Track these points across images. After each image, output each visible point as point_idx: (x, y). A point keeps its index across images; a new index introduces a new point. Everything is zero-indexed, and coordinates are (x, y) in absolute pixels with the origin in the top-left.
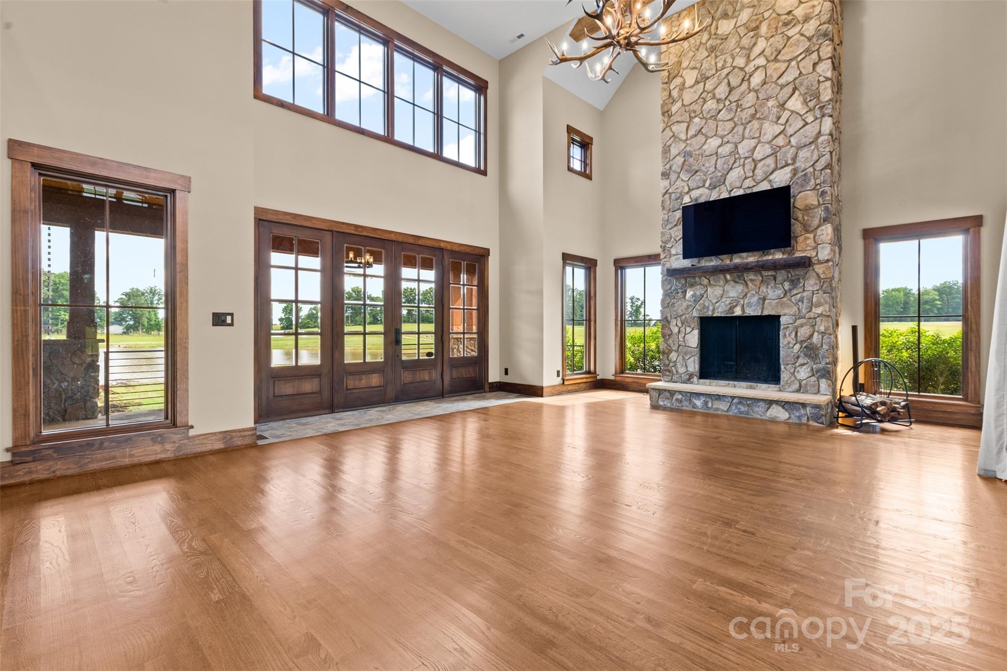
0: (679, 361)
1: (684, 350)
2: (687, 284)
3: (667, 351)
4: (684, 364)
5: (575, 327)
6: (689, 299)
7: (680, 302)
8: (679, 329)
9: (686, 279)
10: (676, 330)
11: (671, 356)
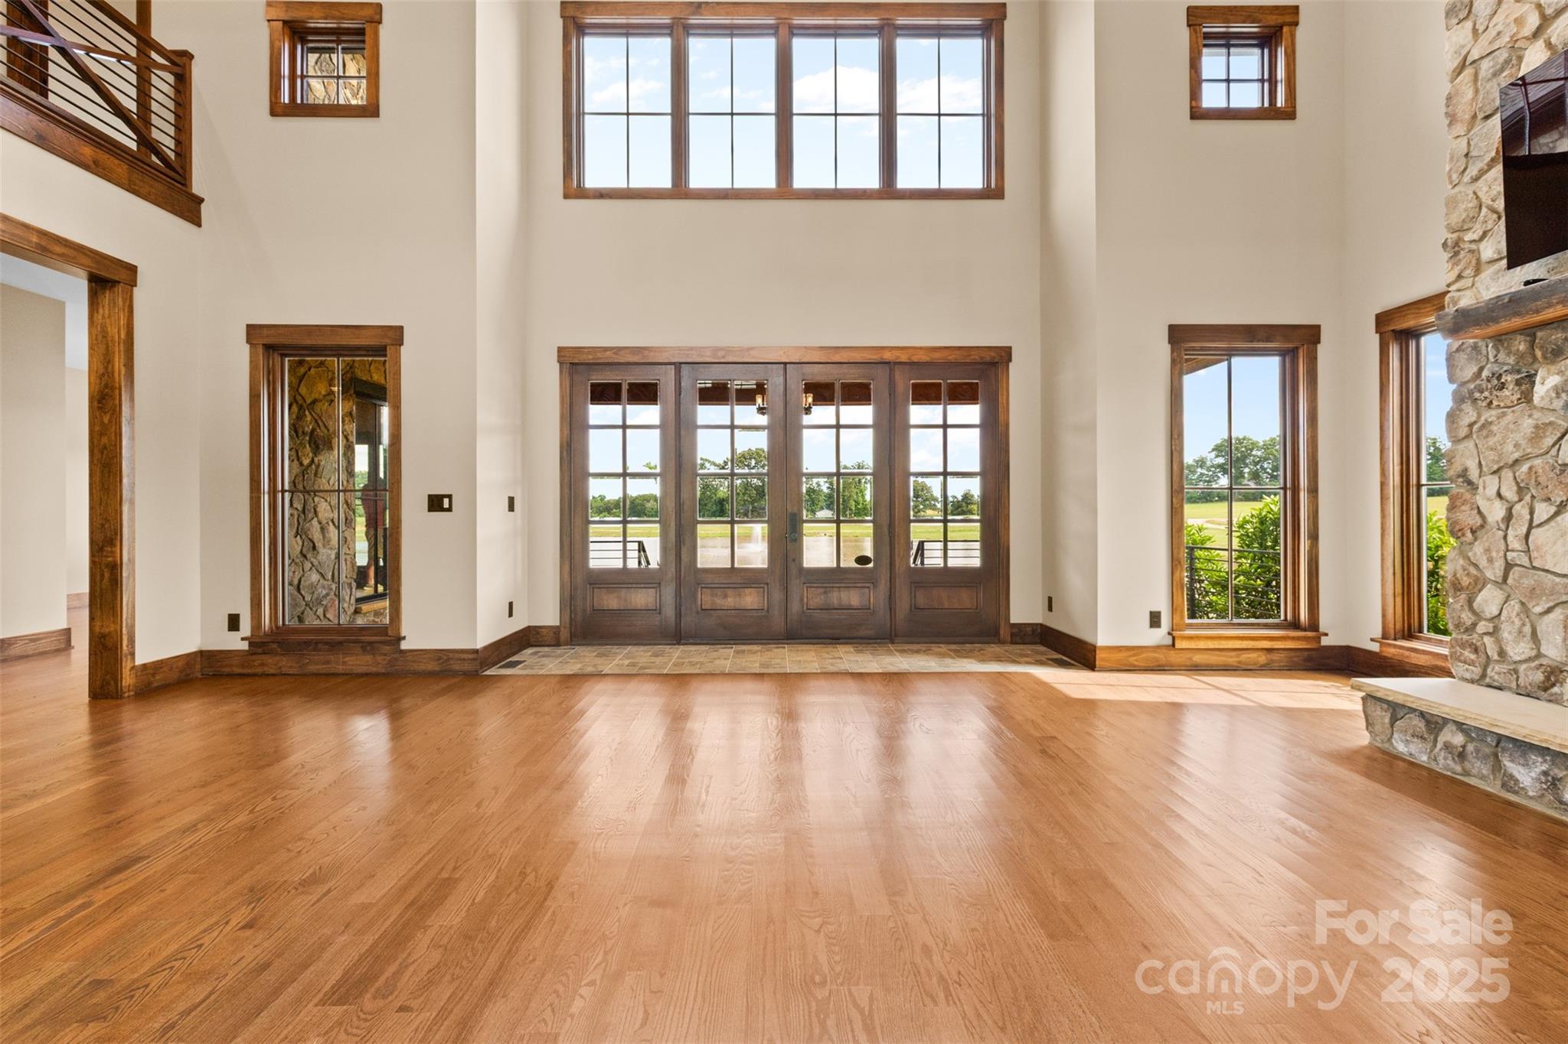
0: (1509, 618)
1: (1528, 582)
2: (1538, 353)
3: (1465, 581)
4: (1527, 629)
5: (1234, 503)
6: (1545, 404)
7: (1510, 417)
8: (1510, 510)
9: (1534, 336)
10: (1496, 512)
11: (1479, 599)
